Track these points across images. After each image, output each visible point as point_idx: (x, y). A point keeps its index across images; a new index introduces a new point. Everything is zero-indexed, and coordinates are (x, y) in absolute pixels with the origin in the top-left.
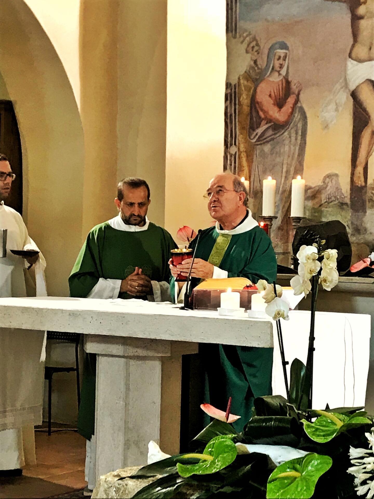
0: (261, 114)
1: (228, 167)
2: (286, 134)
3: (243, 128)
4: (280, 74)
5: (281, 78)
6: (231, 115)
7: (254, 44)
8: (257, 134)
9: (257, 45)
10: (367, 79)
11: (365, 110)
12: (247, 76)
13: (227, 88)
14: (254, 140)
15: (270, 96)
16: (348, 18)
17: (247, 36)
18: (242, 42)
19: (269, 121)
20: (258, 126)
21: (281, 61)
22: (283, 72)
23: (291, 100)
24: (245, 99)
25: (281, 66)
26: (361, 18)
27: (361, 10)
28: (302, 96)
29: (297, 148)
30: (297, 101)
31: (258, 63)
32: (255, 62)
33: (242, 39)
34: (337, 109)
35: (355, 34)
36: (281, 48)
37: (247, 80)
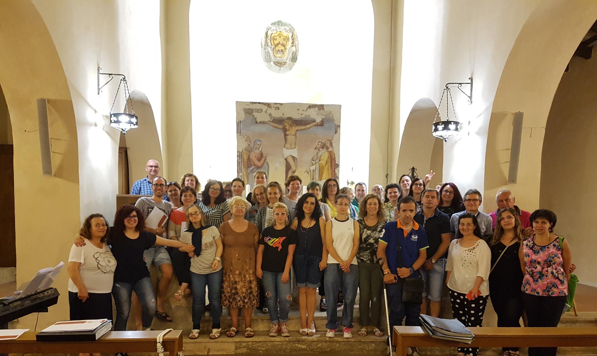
0: (252, 163)
3: (244, 167)
5: (259, 151)
6: (240, 162)
7: (248, 139)
8: (250, 169)
10: (290, 155)
11: (290, 165)
12: (246, 149)
13: (238, 153)
14: (249, 172)
15: (255, 157)
16: (283, 135)
17: (245, 136)
18: (244, 137)
19: (255, 165)
20: (251, 167)
21: (259, 146)
22: (260, 149)
23: (263, 159)
24: (245, 157)
25: (259, 148)
26: (288, 135)
27: (288, 133)
28: (267, 158)
30: (265, 160)
31: (250, 145)
32: (249, 145)
33: (243, 136)
34: (280, 163)
35: (286, 140)
36: (259, 141)
37: (246, 151)
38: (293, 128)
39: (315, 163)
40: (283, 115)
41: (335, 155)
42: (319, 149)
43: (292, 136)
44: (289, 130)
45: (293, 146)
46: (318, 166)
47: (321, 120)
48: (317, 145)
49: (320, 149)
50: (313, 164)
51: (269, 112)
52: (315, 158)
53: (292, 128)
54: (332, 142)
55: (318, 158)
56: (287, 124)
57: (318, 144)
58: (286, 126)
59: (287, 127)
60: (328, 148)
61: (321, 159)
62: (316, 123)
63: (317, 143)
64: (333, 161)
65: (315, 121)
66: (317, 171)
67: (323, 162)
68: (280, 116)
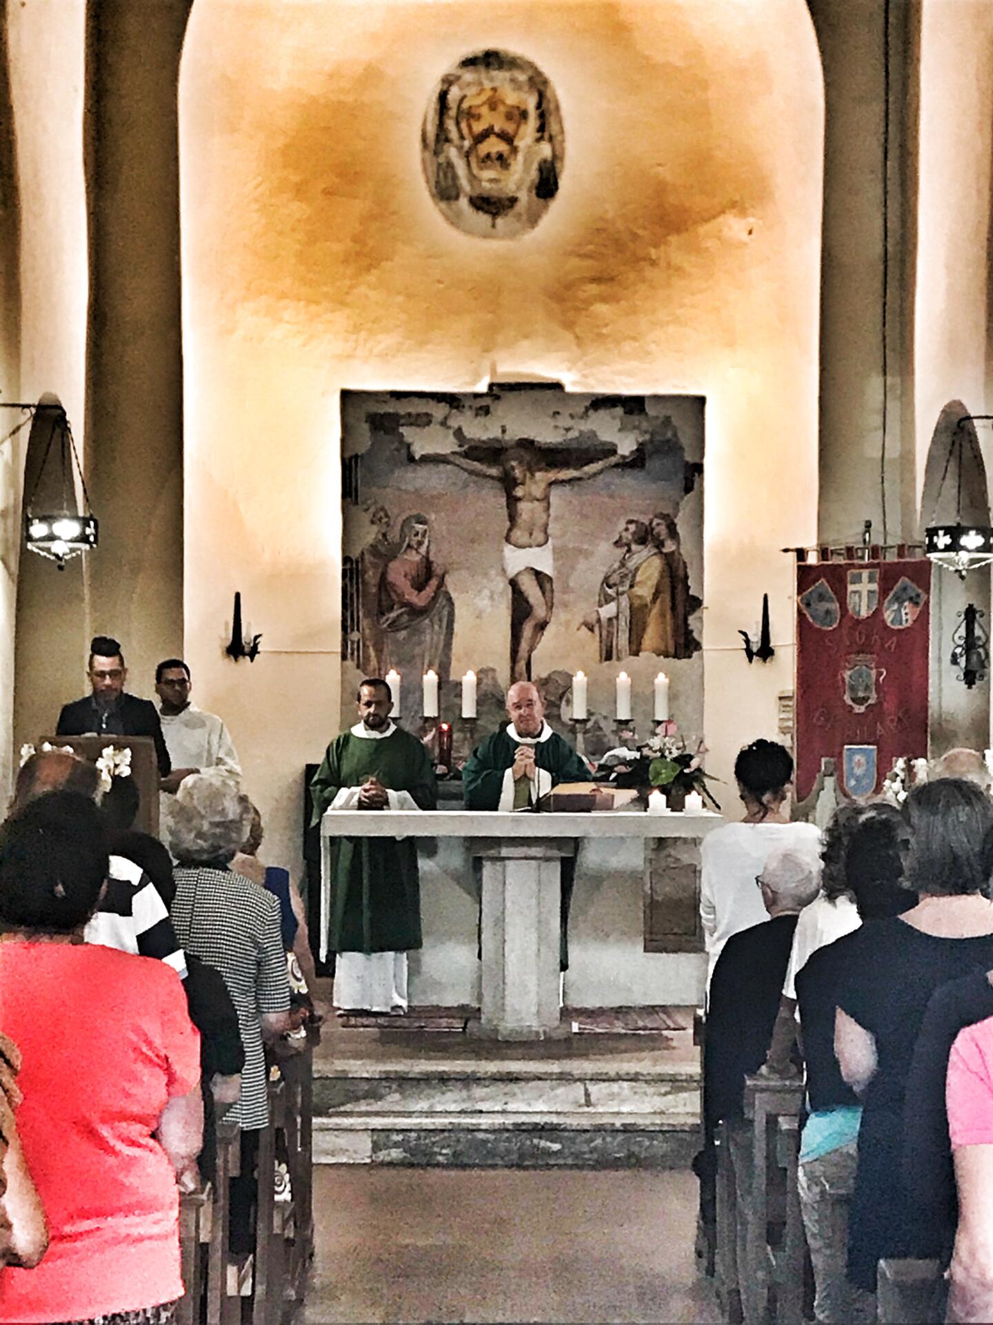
0: (394, 597)
1: (349, 656)
2: (427, 621)
3: (367, 611)
4: (418, 552)
5: (420, 557)
6: (352, 595)
7: (382, 514)
8: (387, 620)
9: (387, 516)
10: (527, 568)
11: (526, 601)
12: (373, 551)
13: (345, 563)
14: (385, 626)
15: (406, 576)
16: (501, 499)
17: (373, 504)
18: (366, 510)
19: (405, 604)
20: (391, 609)
21: (419, 538)
22: (423, 550)
23: (434, 582)
24: (371, 578)
25: (420, 543)
26: (519, 499)
27: (519, 492)
28: (448, 579)
29: (442, 637)
30: (442, 583)
31: (388, 537)
32: (384, 535)
33: (365, 507)
43: (536, 503)
46: (624, 601)
48: (624, 534)
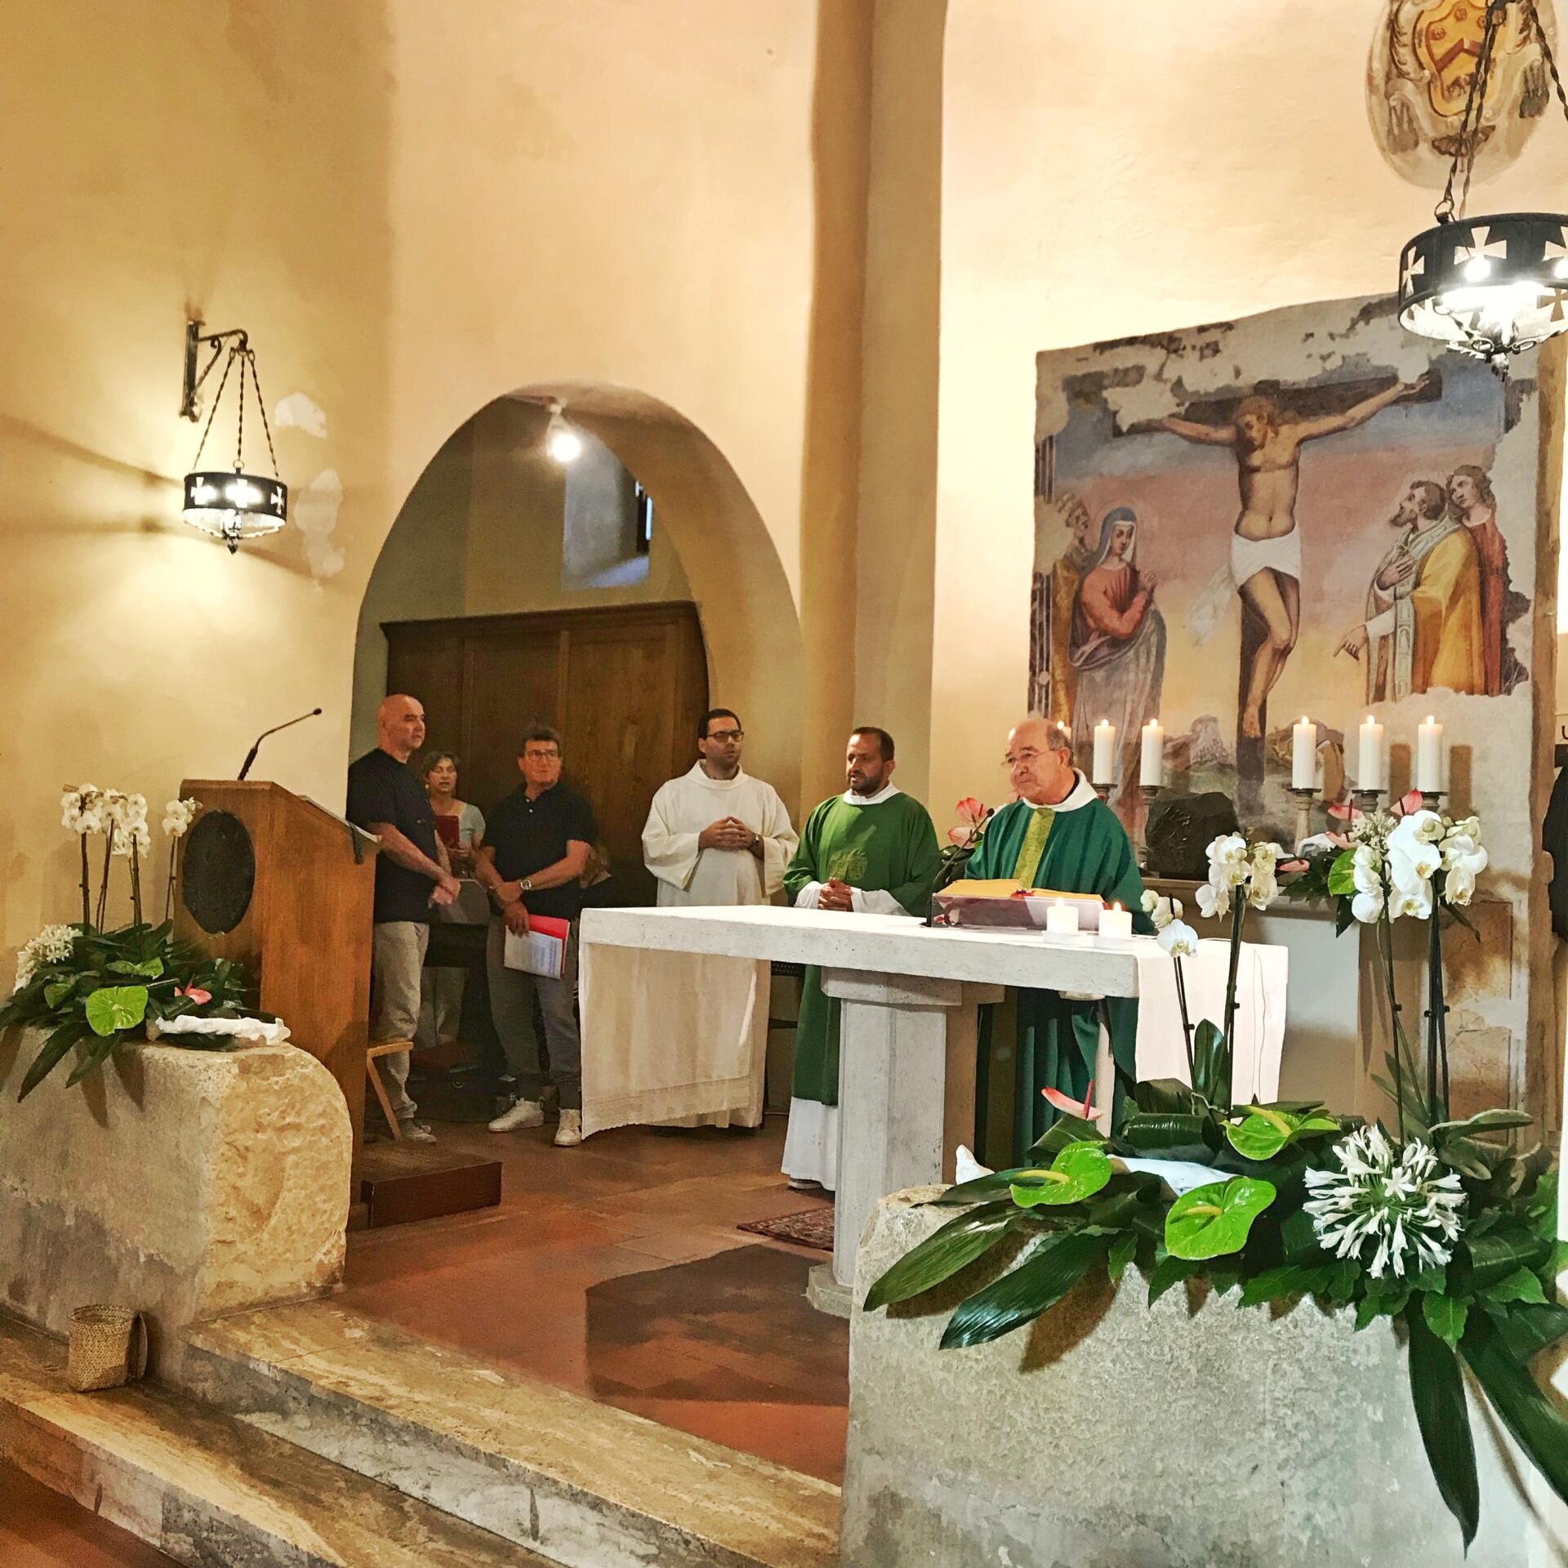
0: (1090, 621)
1: (1036, 706)
2: (1132, 652)
3: (1059, 643)
4: (1121, 560)
5: (1123, 565)
6: (1041, 624)
7: (1079, 511)
8: (1082, 654)
9: (1085, 513)
10: (1266, 568)
11: (1262, 617)
12: (1068, 562)
13: (1035, 581)
14: (1078, 664)
15: (1105, 593)
16: (1233, 471)
17: (1068, 499)
18: (1060, 511)
19: (1103, 632)
20: (1086, 641)
21: (1123, 539)
22: (1128, 556)
23: (1139, 601)
24: (1064, 600)
25: (1124, 547)
26: (1257, 470)
27: (1256, 459)
28: (1157, 594)
29: (1149, 676)
30: (1149, 601)
31: (1086, 542)
32: (1081, 541)
33: (1060, 504)
34: (1215, 615)
35: (1246, 496)
36: (1124, 519)
37: (1068, 569)
38: (1285, 430)
39: (1390, 600)
40: (1238, 373)
41: (1505, 548)
42: (1414, 521)
43: (1279, 473)
44: (1262, 446)
45: (1281, 521)
46: (1405, 607)
47: (1426, 368)
48: (1408, 506)
49: (1423, 523)
50: (1380, 608)
51: (1171, 374)
52: (1392, 574)
53: (1277, 433)
54: (1489, 475)
55: (1410, 567)
56: (1251, 419)
57: (1411, 498)
58: (1249, 426)
59: (1255, 434)
60: (1461, 514)
61: (1426, 573)
62: (1400, 387)
63: (1406, 491)
64: (1493, 581)
65: (1393, 380)
66: (1404, 644)
67: (1437, 590)
68: (1221, 384)
